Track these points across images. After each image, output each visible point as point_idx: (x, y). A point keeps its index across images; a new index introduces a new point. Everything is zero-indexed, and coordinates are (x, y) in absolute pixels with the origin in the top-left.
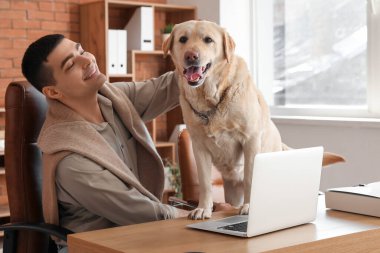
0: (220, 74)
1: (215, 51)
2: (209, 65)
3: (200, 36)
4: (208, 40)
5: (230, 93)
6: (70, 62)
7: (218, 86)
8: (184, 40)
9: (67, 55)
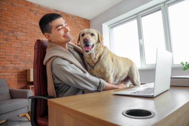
0: (97, 50)
1: (95, 39)
2: (93, 45)
3: (90, 33)
4: (92, 35)
5: (102, 58)
6: (60, 27)
7: (96, 55)
8: (83, 35)
9: (61, 24)
